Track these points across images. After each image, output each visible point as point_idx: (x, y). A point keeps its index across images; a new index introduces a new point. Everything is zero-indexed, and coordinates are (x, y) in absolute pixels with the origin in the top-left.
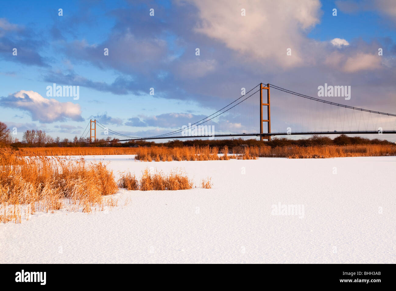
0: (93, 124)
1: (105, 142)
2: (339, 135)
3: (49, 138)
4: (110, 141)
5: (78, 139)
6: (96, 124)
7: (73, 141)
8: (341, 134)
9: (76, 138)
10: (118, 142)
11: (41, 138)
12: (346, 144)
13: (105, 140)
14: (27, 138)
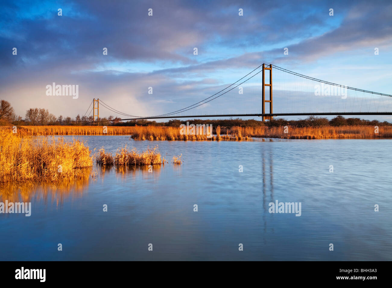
0: (96, 103)
1: (107, 121)
2: (335, 116)
3: (51, 117)
4: (112, 119)
5: (81, 117)
6: (99, 104)
7: (75, 119)
8: (338, 115)
9: (78, 117)
10: (120, 121)
11: (44, 116)
12: (342, 125)
13: (107, 119)
14: (30, 116)
